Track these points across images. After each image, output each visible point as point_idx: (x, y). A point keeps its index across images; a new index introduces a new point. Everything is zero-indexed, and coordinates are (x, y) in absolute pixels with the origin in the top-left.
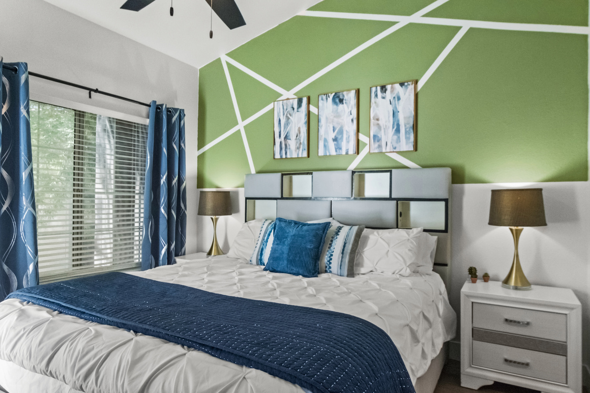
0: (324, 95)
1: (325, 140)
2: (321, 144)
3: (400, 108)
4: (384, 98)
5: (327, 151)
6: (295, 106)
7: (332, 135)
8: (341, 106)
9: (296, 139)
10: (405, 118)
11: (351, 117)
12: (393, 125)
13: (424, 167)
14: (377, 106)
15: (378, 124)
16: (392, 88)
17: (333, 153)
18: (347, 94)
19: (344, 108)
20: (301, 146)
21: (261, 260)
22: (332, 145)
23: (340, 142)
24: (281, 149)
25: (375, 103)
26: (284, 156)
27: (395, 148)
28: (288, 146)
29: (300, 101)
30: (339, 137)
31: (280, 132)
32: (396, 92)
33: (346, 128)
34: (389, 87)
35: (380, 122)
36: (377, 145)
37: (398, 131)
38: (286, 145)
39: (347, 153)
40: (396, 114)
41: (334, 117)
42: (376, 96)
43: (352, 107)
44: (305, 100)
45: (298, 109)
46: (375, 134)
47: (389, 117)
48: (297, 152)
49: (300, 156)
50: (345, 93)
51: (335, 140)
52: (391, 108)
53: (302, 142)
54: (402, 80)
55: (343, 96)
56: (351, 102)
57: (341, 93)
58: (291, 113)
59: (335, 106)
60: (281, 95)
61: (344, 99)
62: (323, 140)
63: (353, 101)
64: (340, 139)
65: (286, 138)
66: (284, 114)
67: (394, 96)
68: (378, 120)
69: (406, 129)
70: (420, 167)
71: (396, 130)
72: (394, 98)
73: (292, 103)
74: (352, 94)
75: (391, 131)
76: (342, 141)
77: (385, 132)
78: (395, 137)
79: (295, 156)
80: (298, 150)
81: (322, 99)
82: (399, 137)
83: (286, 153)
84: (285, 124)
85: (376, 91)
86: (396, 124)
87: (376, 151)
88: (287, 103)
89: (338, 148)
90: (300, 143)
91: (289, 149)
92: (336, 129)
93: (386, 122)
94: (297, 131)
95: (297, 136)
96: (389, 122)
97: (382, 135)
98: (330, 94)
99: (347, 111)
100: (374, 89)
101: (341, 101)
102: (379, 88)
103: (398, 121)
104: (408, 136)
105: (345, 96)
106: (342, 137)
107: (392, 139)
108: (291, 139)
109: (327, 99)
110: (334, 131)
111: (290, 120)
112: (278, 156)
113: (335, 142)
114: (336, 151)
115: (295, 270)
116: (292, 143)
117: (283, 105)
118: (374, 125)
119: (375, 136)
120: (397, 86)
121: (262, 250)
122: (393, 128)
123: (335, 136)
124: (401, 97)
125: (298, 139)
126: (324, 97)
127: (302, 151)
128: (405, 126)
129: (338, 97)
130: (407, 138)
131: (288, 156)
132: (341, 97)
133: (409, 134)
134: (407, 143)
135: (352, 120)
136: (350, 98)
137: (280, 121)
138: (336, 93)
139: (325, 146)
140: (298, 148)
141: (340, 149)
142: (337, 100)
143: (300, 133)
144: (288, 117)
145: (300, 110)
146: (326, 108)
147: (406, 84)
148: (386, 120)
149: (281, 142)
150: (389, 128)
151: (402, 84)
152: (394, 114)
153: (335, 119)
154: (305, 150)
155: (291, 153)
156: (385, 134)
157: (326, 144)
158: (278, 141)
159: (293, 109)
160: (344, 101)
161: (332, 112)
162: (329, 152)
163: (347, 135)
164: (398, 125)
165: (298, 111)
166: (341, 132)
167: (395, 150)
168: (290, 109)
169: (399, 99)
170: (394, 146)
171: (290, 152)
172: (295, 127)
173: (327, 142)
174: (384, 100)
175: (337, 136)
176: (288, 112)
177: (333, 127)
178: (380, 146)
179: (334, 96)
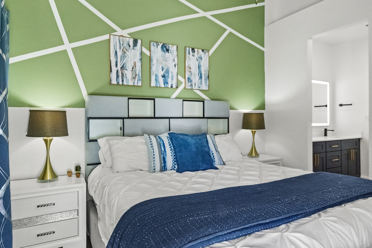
0: (155, 42)
1: (156, 76)
2: (153, 78)
3: (202, 65)
4: (193, 56)
5: (158, 84)
6: (131, 44)
7: (161, 73)
8: (167, 53)
9: (132, 71)
10: (204, 71)
11: (174, 63)
12: (199, 73)
13: (212, 100)
14: (190, 60)
15: (190, 71)
16: (198, 51)
17: (162, 86)
18: (171, 47)
19: (169, 56)
20: (137, 77)
21: (165, 166)
22: (161, 80)
23: (167, 78)
24: (118, 76)
25: (189, 57)
26: (121, 83)
27: (200, 87)
28: (124, 75)
29: (135, 42)
30: (167, 75)
31: (117, 62)
32: (200, 54)
33: (170, 70)
34: (196, 50)
35: (191, 70)
36: (190, 84)
37: (201, 77)
38: (122, 74)
39: (172, 87)
40: (200, 67)
41: (163, 60)
42: (189, 53)
43: (175, 56)
44: (139, 42)
45: (133, 47)
46: (189, 77)
47: (196, 68)
48: (133, 81)
49: (136, 84)
50: (170, 45)
51: (163, 76)
52: (197, 63)
53: (137, 73)
54: (203, 48)
55: (169, 47)
56: (174, 53)
57: (167, 45)
58: (127, 49)
59: (163, 53)
60: (116, 31)
61: (170, 49)
62: (155, 75)
63: (175, 53)
64: (167, 76)
65: (122, 68)
66: (120, 48)
67: (199, 56)
68: (190, 68)
69: (205, 77)
70: (210, 100)
71: (200, 77)
72: (199, 57)
73: (128, 41)
74: (175, 47)
75: (197, 77)
76: (168, 78)
77: (194, 76)
78: (200, 81)
79: (131, 83)
80: (133, 80)
81: (154, 45)
82: (201, 81)
83: (123, 81)
84: (121, 56)
85: (189, 50)
86: (200, 73)
87: (190, 88)
88: (123, 40)
89: (166, 83)
90: (136, 75)
91: (126, 77)
92: (164, 69)
93: (195, 71)
94: (133, 64)
95: (133, 69)
96: (196, 71)
97: (192, 78)
98: (159, 43)
99: (172, 58)
100: (188, 48)
101: (168, 50)
102: (191, 49)
103: (201, 71)
104: (206, 81)
105: (170, 47)
106: (168, 75)
107: (198, 82)
108: (128, 69)
109: (157, 46)
110: (163, 70)
111: (126, 54)
112: (114, 82)
113: (164, 78)
114: (164, 84)
115: (205, 166)
116: (128, 73)
117: (119, 40)
118: (188, 71)
119: (189, 79)
120: (200, 51)
121: (164, 159)
122: (199, 75)
123: (164, 74)
124: (202, 58)
125: (134, 71)
126: (155, 44)
127: (138, 81)
128: (205, 75)
129: (165, 47)
130: (206, 83)
131: (125, 83)
132: (168, 48)
133: (206, 80)
134: (205, 85)
135: (175, 65)
136: (174, 50)
137: (116, 52)
138: (164, 44)
139: (156, 80)
140: (134, 78)
141: (167, 83)
142: (165, 49)
143: (135, 66)
144: (124, 51)
145: (135, 48)
146: (157, 52)
147: (205, 51)
148: (195, 70)
149: (117, 71)
150: (196, 75)
151: (203, 51)
152: (199, 67)
153: (164, 62)
154: (140, 80)
155: (128, 81)
156: (194, 78)
157: (157, 78)
158: (114, 69)
159: (129, 46)
160: (169, 51)
161: (161, 56)
162: (159, 85)
163: (171, 74)
164: (201, 74)
165: (133, 49)
166: (167, 71)
167: (199, 89)
168: (126, 45)
169: (201, 59)
170: (199, 86)
171: (126, 80)
172: (131, 60)
173: (158, 77)
174: (193, 57)
175: (165, 74)
176: (124, 47)
177: (162, 67)
178: (191, 85)
179: (162, 45)
